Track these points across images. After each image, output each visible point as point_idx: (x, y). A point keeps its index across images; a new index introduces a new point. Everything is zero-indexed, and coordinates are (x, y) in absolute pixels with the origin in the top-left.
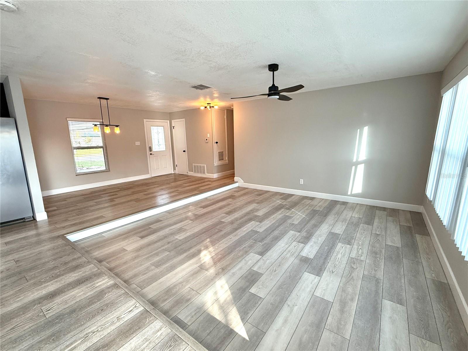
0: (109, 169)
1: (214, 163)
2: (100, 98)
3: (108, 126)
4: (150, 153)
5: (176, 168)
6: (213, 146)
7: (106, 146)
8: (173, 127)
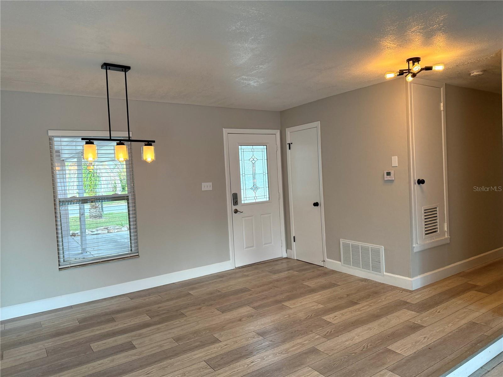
0: (138, 252)
1: (412, 244)
2: (107, 66)
3: (123, 144)
4: (234, 208)
5: (294, 244)
6: (410, 190)
7: (134, 195)
8: (289, 144)
